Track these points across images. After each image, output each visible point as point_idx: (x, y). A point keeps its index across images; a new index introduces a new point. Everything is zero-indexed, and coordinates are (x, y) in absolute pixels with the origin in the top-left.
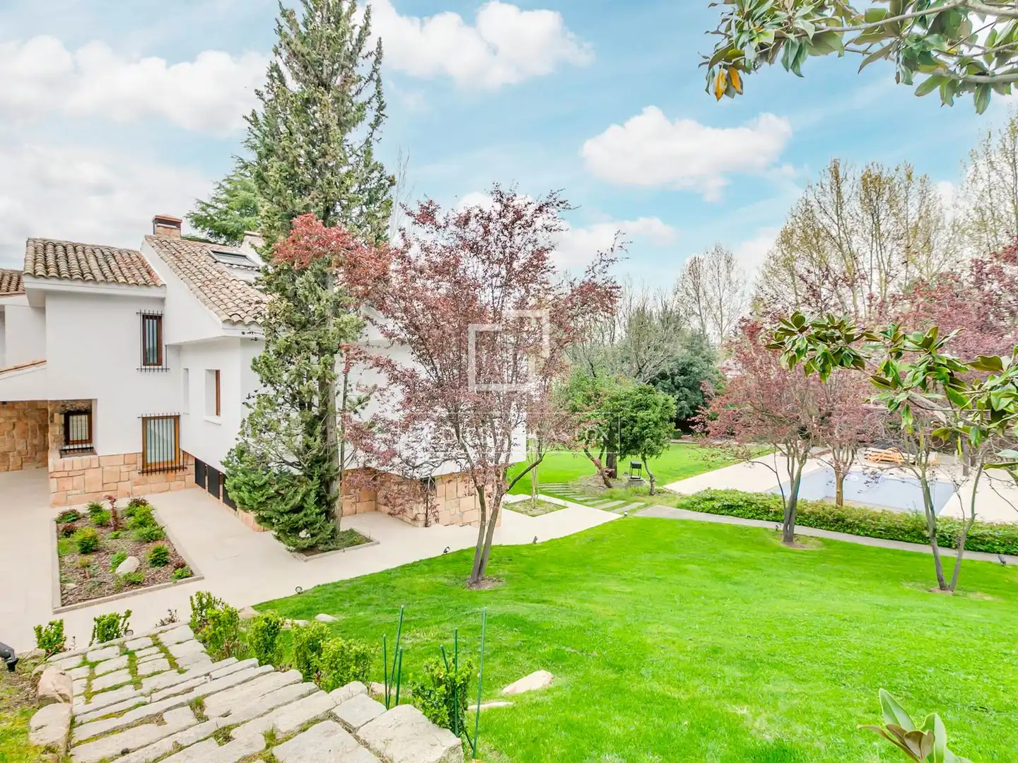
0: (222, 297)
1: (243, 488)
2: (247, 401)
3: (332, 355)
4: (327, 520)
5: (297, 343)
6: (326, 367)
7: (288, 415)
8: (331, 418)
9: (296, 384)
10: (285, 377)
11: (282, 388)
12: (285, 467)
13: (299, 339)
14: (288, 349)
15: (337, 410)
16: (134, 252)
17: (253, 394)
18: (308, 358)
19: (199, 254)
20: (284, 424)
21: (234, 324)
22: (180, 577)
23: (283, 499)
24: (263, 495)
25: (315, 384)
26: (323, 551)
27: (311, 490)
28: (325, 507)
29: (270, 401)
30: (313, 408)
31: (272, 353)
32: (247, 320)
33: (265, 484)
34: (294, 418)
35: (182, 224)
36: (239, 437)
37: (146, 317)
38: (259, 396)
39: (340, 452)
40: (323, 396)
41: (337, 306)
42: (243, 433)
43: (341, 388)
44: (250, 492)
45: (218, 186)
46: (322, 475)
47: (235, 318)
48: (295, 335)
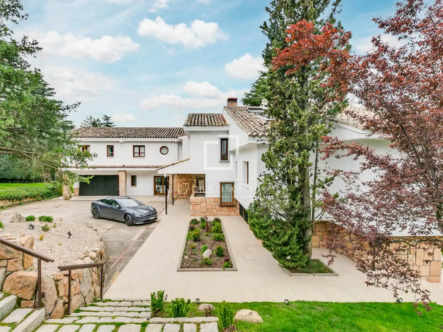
0: (250, 125)
1: (256, 226)
2: (259, 178)
3: (308, 151)
4: (304, 254)
5: (287, 144)
6: (304, 158)
7: (281, 187)
8: (306, 190)
9: (286, 169)
10: (279, 164)
11: (277, 171)
12: (279, 216)
13: (288, 142)
14: (281, 147)
15: (310, 186)
16: (220, 114)
17: (263, 174)
18: (293, 153)
19: (243, 111)
20: (279, 192)
21: (254, 136)
22: (227, 267)
23: (278, 236)
24: (266, 232)
25: (296, 169)
26: (301, 272)
27: (294, 234)
28: (302, 245)
29: (271, 178)
30: (296, 184)
31: (272, 151)
32: (260, 134)
33: (268, 226)
34: (284, 188)
35: (237, 100)
36: (255, 197)
37: (222, 140)
38: (265, 175)
39: (311, 212)
40: (302, 176)
41: (312, 120)
42: (257, 195)
43: (313, 171)
44: (260, 229)
45: (253, 85)
46: (301, 225)
47: (255, 134)
48: (285, 139)
